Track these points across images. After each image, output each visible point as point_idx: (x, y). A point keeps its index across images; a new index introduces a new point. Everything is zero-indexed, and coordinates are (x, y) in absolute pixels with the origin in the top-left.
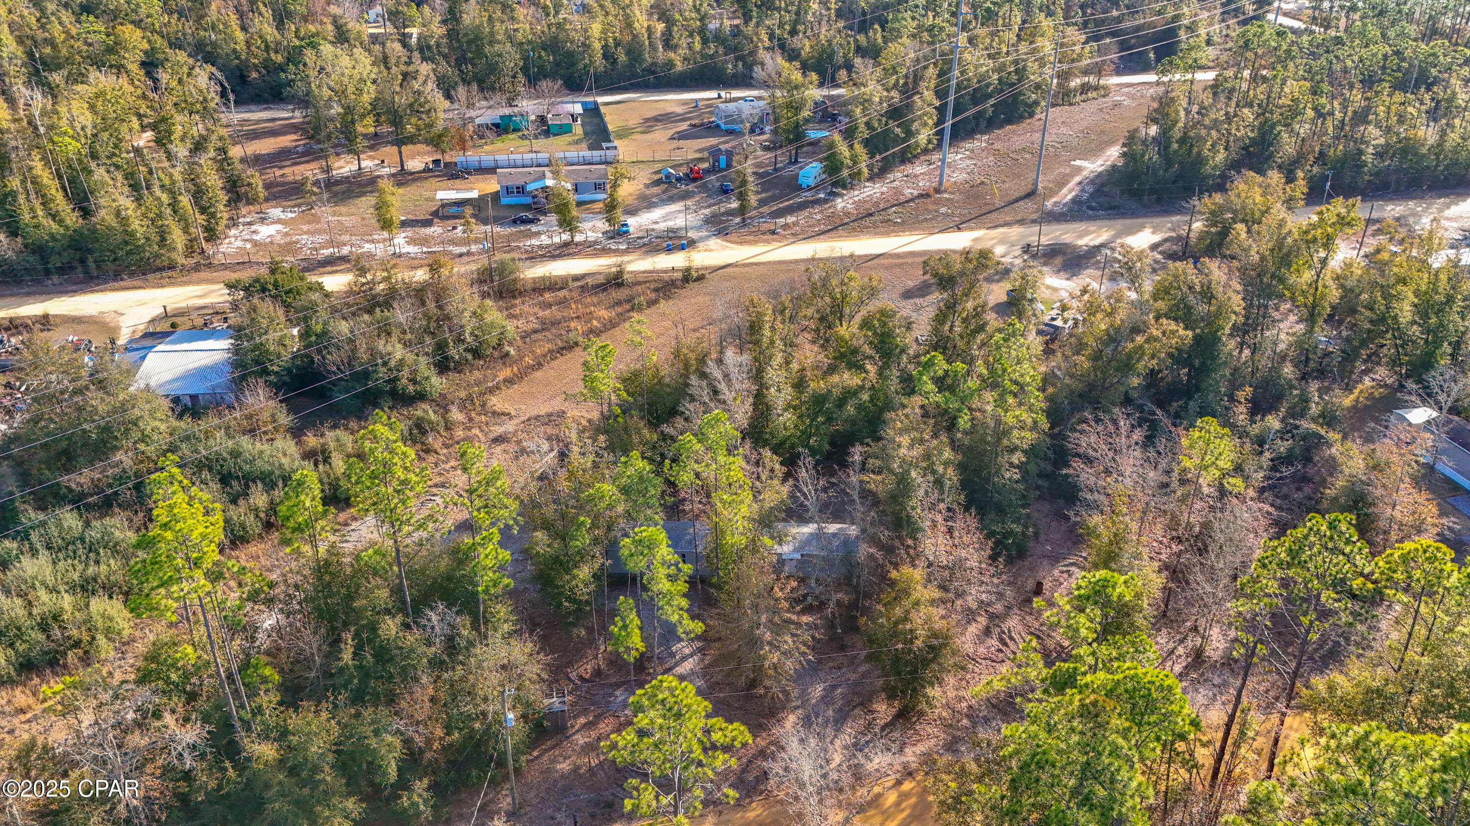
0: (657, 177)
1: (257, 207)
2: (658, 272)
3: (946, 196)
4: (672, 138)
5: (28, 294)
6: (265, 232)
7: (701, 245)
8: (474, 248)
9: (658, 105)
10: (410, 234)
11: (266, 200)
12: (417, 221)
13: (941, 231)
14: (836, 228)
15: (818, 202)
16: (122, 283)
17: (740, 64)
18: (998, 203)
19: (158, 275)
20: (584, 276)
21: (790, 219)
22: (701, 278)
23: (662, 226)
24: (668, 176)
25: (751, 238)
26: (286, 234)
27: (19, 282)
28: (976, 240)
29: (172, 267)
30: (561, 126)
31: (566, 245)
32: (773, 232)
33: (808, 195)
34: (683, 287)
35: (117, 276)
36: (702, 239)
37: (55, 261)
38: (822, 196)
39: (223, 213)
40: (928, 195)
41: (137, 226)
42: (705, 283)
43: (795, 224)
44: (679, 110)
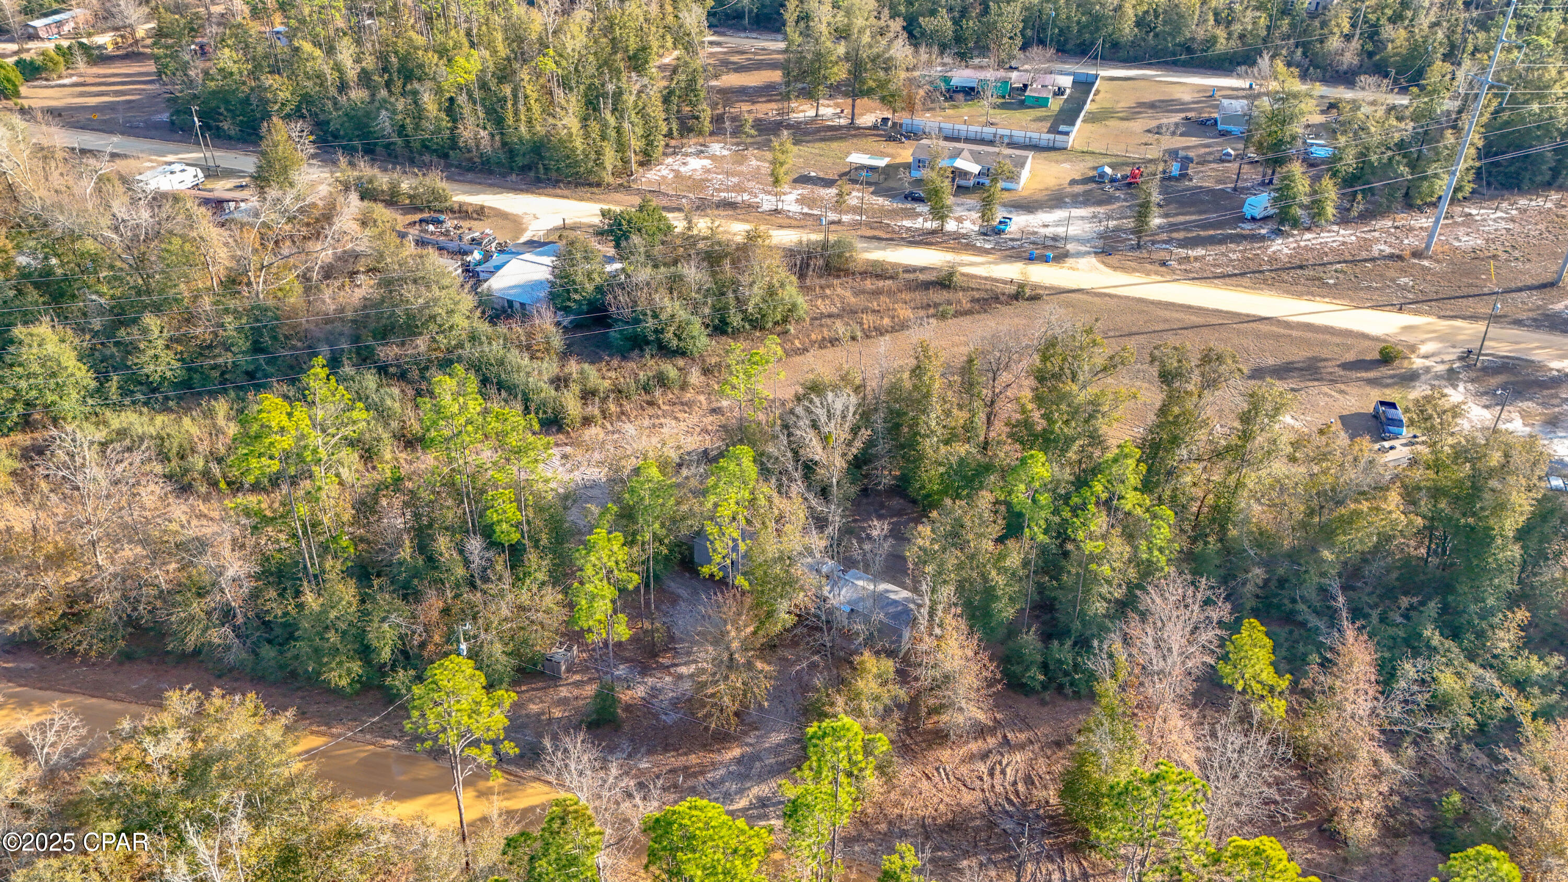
0: (1091, 174)
1: (701, 140)
2: (996, 280)
3: (1426, 263)
4: (1149, 131)
5: (491, 185)
6: (695, 165)
7: (1070, 262)
8: (845, 218)
9: (1168, 89)
10: (805, 192)
11: (712, 134)
12: (822, 179)
13: (1372, 307)
14: (1243, 274)
15: (1254, 238)
16: (559, 191)
17: (1299, 52)
18: (1492, 286)
19: (587, 188)
20: (923, 269)
21: (1200, 252)
22: (1035, 298)
23: (1049, 231)
24: (1102, 175)
25: (1133, 264)
26: (708, 171)
27: (491, 172)
28: (1407, 329)
29: (598, 185)
30: (1037, 99)
31: (933, 232)
32: (1163, 264)
33: (1247, 228)
34: (1008, 304)
35: (555, 183)
36: (1079, 255)
37: (520, 161)
38: (1263, 231)
39: (661, 142)
40: (1400, 258)
41: (579, 143)
42: (1036, 305)
43: (1203, 257)
44: (1187, 97)
